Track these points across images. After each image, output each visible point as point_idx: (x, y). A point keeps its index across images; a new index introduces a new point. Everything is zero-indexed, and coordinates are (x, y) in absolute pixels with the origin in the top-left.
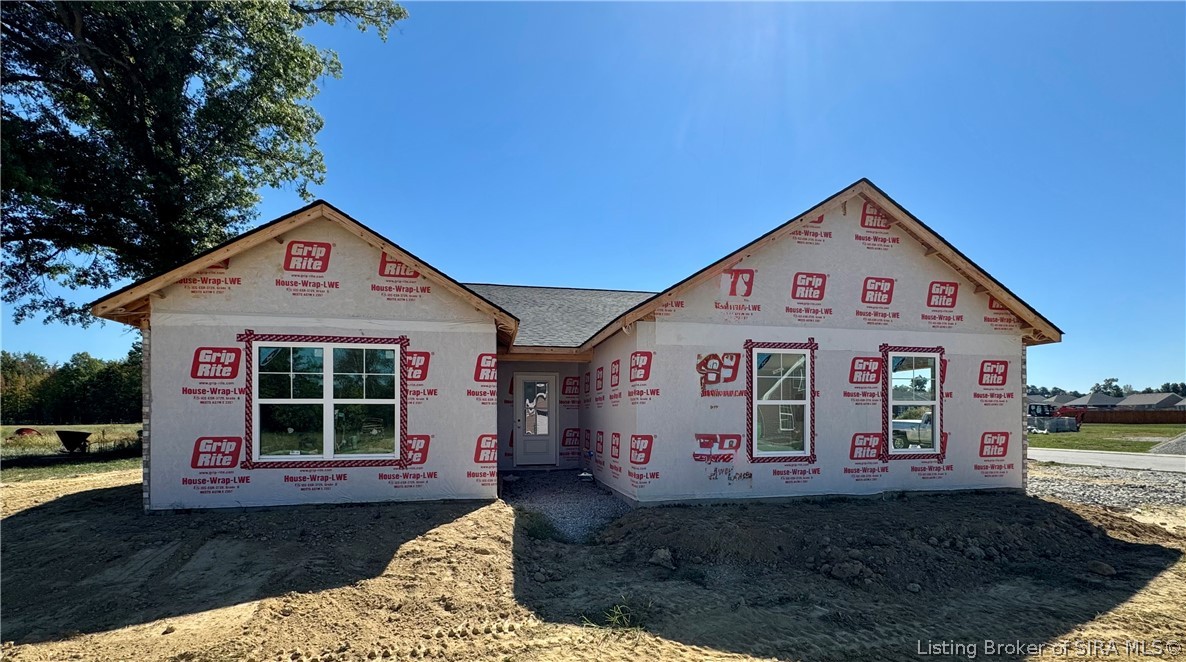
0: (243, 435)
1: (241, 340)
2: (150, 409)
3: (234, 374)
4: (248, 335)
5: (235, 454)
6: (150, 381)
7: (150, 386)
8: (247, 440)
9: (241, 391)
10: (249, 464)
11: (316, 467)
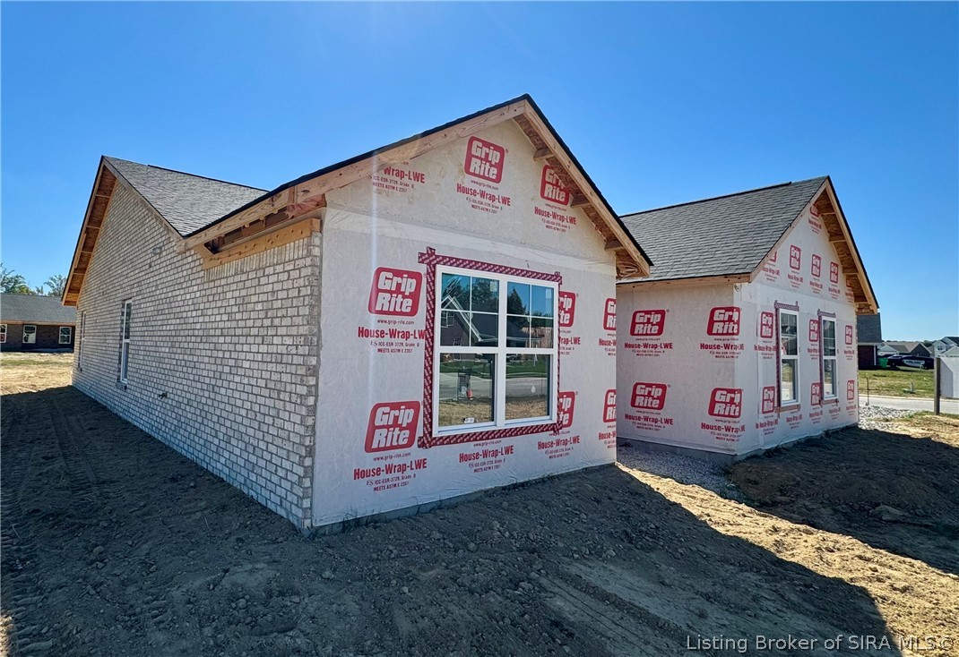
0: (421, 399)
1: (422, 262)
2: (319, 362)
3: (414, 311)
4: (430, 255)
5: (412, 427)
6: (319, 315)
7: (319, 323)
8: (425, 406)
9: (421, 335)
10: (428, 441)
11: (487, 439)
